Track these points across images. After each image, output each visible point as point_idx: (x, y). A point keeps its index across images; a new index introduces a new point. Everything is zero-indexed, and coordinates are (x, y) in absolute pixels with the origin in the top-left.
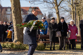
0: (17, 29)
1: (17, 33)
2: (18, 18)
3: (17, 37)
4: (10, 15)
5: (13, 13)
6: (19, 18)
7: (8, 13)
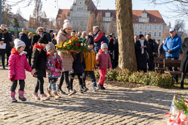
0: (123, 46)
1: (123, 54)
2: (126, 27)
3: (124, 61)
4: (109, 24)
5: (117, 17)
6: (129, 27)
7: (106, 19)
